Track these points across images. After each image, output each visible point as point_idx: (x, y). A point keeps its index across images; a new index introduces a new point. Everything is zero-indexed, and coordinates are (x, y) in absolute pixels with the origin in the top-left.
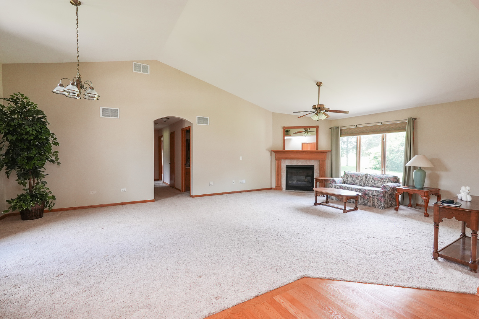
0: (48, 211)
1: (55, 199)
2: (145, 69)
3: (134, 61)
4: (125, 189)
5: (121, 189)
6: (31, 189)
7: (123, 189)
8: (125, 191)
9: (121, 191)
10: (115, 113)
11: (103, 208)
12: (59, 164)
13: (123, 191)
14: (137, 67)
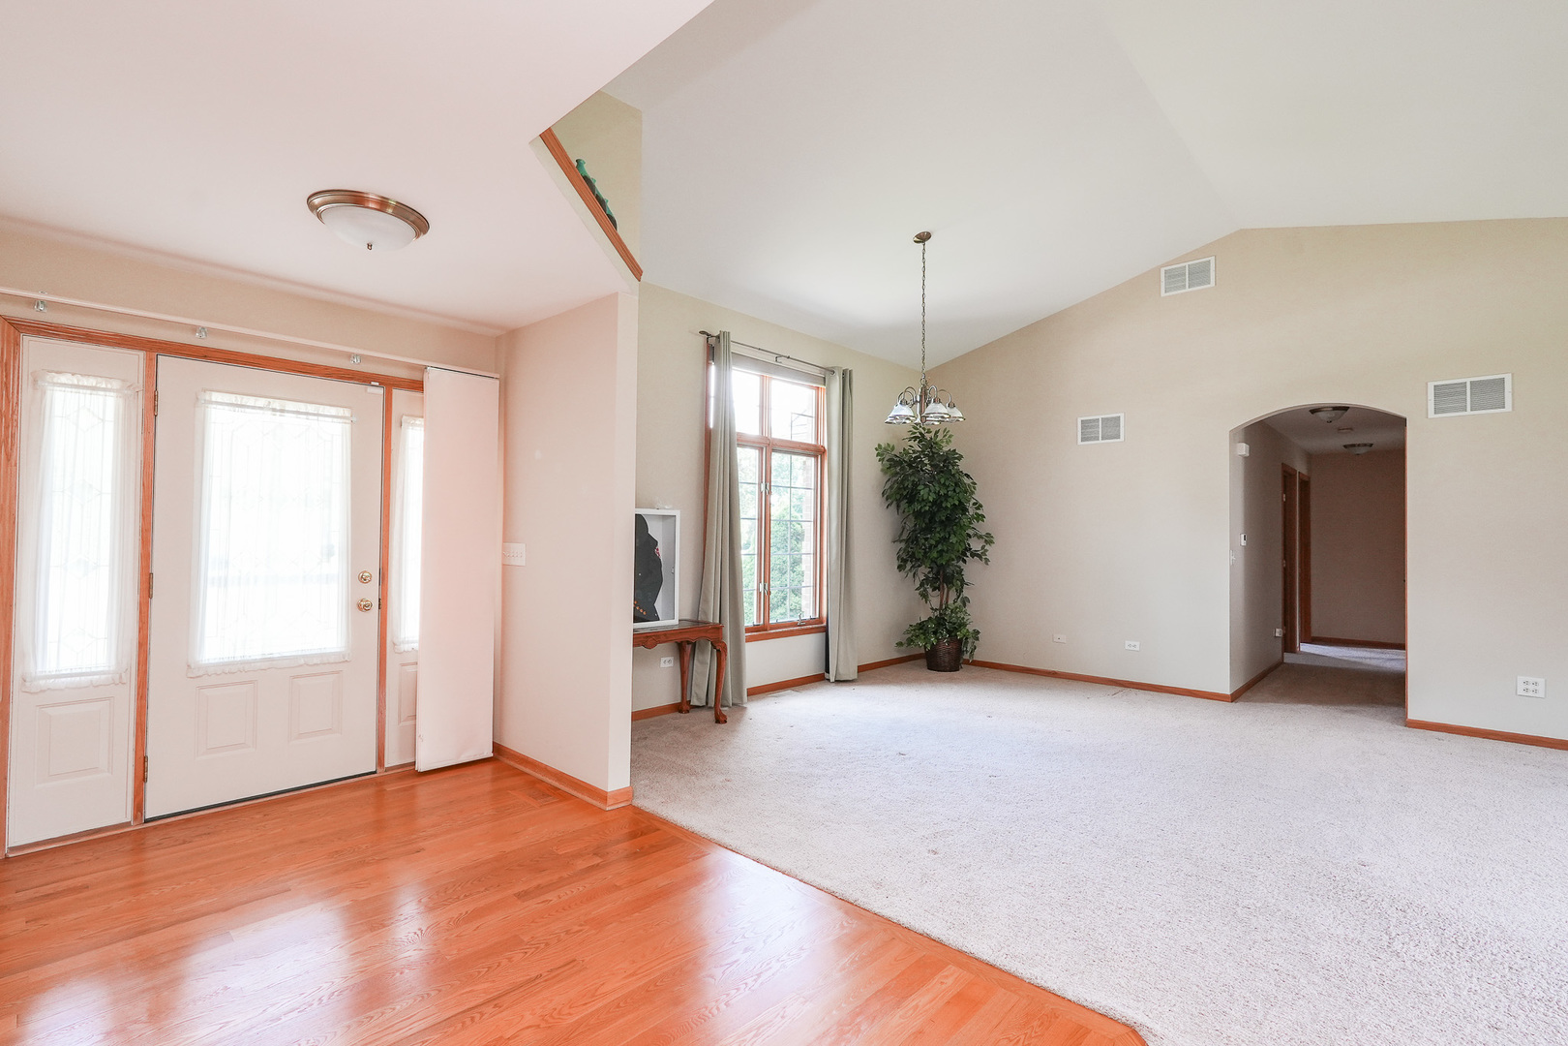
0: (967, 662)
1: (977, 639)
2: (1199, 274)
3: (1163, 266)
4: (1138, 644)
5: (1127, 643)
6: (943, 607)
7: (1133, 643)
8: (1137, 649)
9: (1127, 647)
10: (1111, 428)
11: (1075, 683)
12: (987, 560)
13: (1132, 648)
14: (1174, 278)
